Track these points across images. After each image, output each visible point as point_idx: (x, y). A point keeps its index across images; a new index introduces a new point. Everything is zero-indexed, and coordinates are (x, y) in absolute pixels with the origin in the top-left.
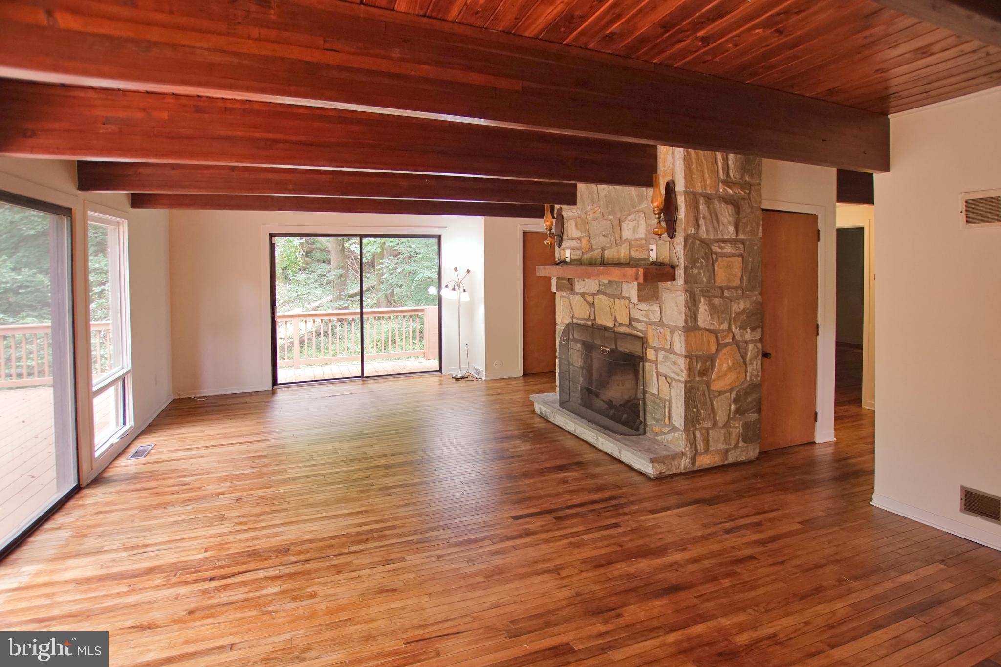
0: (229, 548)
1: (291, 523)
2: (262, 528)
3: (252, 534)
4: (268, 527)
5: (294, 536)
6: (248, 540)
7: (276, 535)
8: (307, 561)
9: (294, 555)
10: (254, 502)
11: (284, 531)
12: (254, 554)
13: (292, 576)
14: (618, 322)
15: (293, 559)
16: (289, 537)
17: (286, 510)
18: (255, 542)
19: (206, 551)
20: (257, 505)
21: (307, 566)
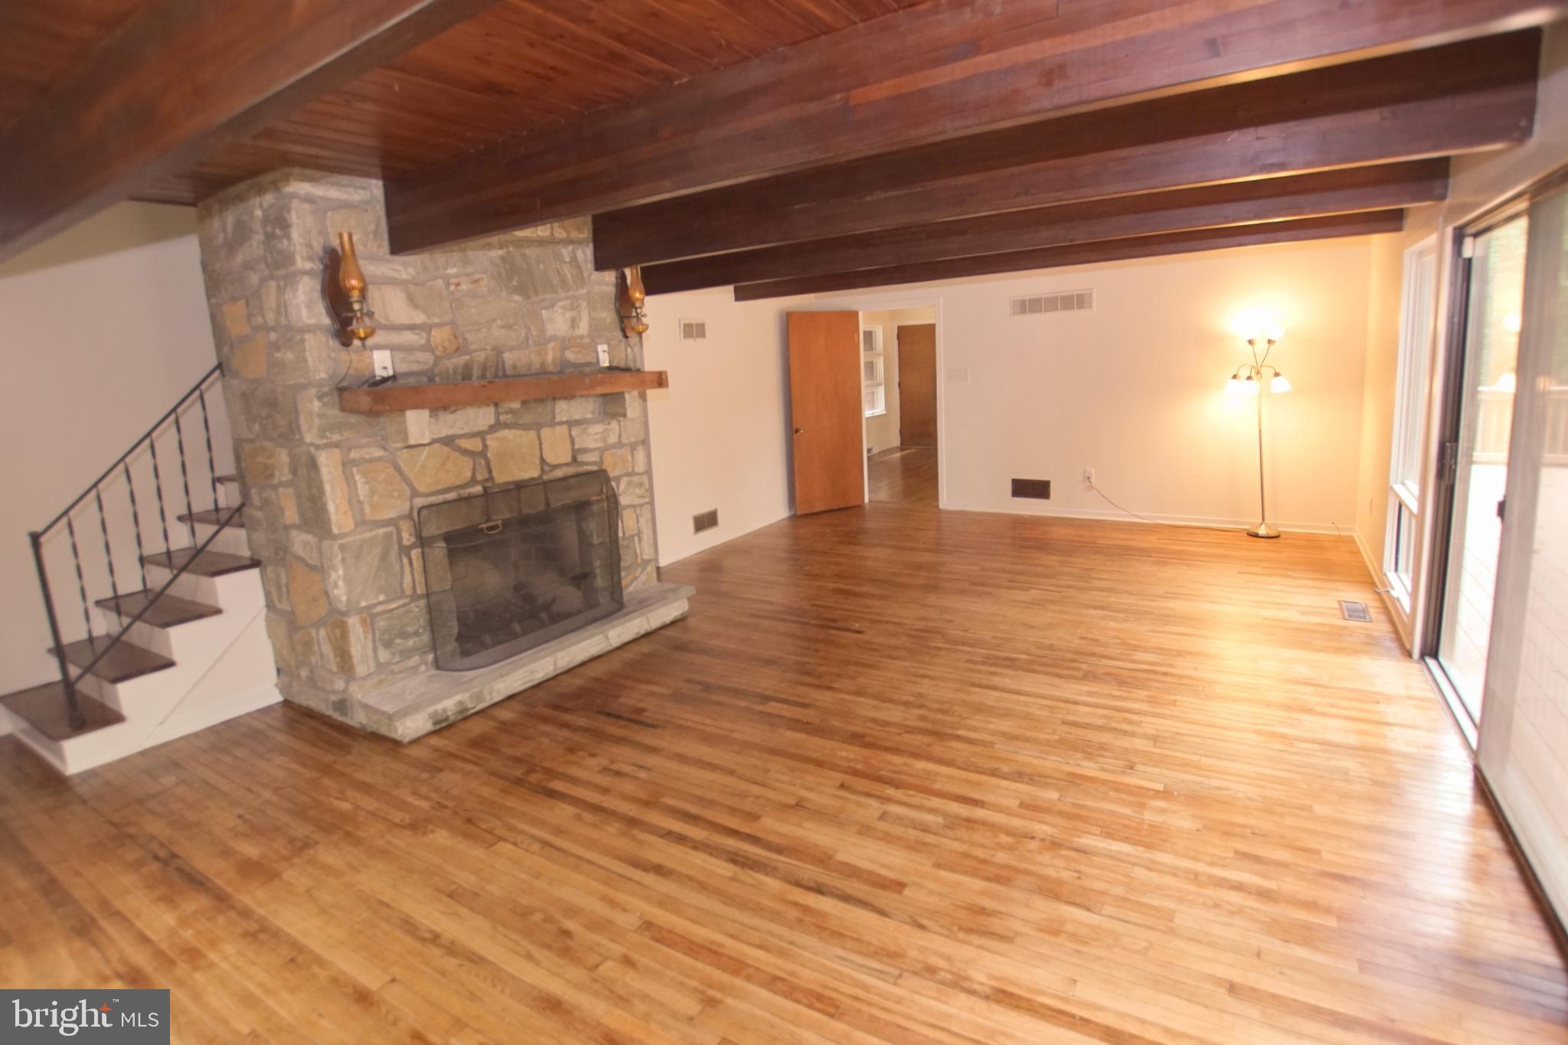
0: (1148, 696)
1: (1067, 701)
2: (1105, 707)
3: (1118, 703)
4: (1096, 706)
5: (1073, 686)
6: (1125, 699)
7: (1090, 694)
8: (1073, 661)
9: (1082, 669)
10: (1104, 753)
11: (1081, 695)
12: (1121, 683)
13: (1093, 655)
14: (548, 464)
15: (1084, 667)
16: (1078, 687)
17: (1064, 722)
18: (1117, 693)
19: (1175, 701)
20: (1102, 747)
21: (1074, 657)
